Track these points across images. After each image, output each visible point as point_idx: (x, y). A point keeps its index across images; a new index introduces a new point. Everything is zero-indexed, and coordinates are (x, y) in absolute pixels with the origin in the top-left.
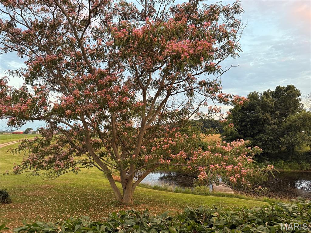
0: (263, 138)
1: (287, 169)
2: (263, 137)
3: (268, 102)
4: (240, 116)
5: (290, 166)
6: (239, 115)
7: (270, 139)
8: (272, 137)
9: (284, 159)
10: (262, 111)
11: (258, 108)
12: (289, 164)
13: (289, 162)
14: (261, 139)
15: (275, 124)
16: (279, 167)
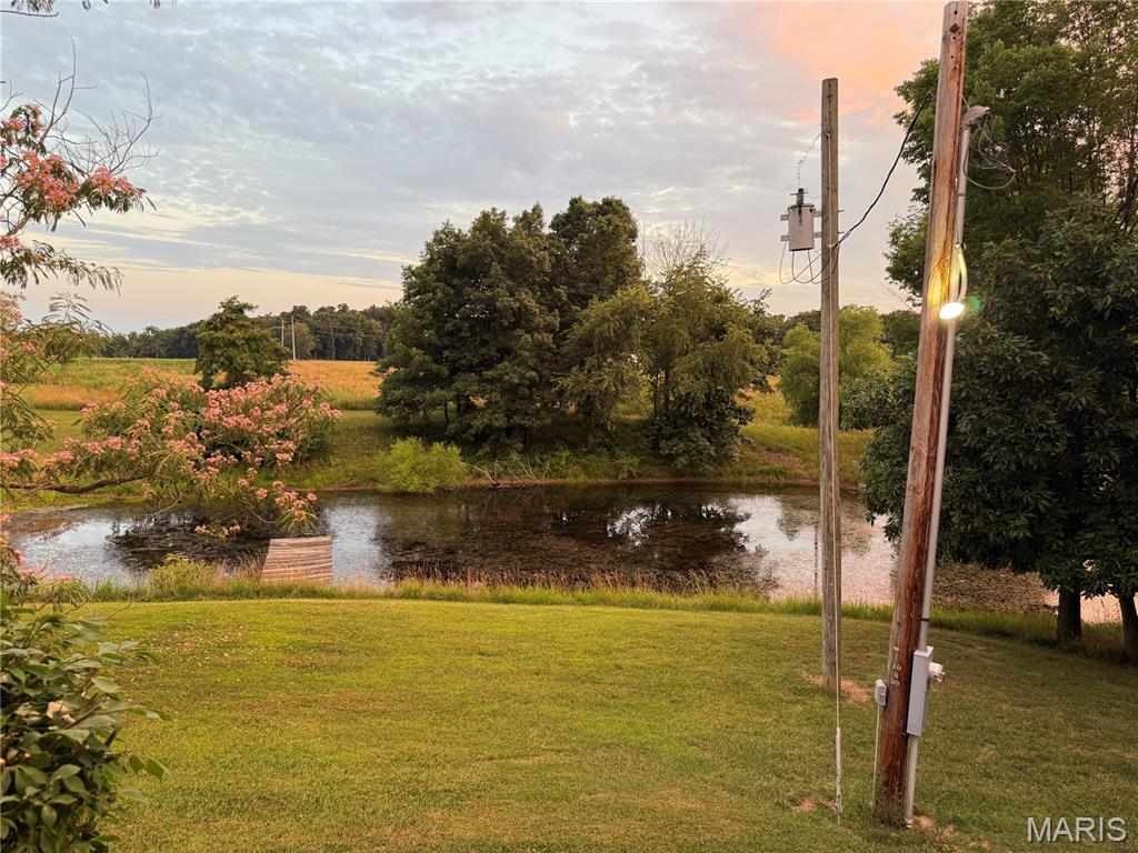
0: (506, 378)
1: (576, 476)
2: (507, 374)
3: (530, 253)
4: (440, 295)
5: (585, 467)
6: (435, 294)
7: (530, 379)
8: (534, 374)
9: (572, 446)
10: (509, 283)
11: (496, 268)
12: (585, 461)
13: (585, 454)
14: (500, 379)
15: (549, 329)
16: (554, 470)
